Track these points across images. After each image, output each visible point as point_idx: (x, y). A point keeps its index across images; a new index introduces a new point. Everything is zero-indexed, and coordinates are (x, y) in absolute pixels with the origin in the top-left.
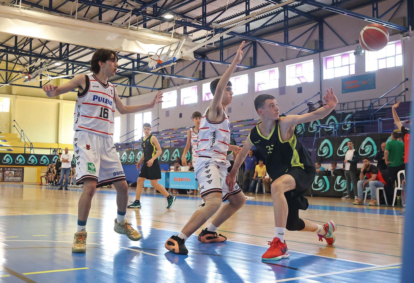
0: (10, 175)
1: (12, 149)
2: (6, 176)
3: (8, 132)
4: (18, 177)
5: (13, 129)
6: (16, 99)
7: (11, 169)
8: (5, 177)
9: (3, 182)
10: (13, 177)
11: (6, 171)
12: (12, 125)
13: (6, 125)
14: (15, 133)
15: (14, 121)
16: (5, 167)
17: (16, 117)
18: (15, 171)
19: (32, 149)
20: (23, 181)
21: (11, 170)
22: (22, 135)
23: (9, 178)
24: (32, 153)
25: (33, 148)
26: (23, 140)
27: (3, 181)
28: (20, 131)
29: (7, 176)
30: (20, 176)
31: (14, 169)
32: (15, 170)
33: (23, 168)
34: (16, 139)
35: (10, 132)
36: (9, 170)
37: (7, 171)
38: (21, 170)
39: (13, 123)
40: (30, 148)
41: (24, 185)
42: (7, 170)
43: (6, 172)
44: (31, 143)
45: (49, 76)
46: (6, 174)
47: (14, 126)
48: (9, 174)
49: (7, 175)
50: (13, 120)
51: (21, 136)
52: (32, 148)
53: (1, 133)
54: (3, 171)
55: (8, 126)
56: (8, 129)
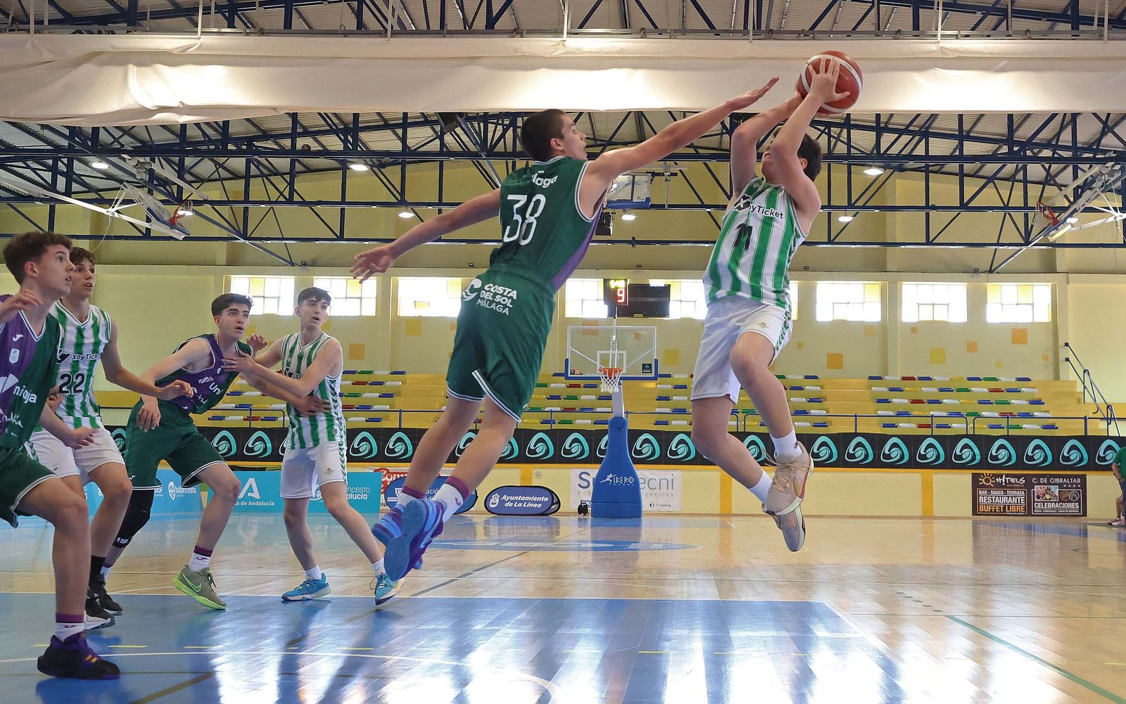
0: (1048, 497)
1: (1058, 423)
2: (1036, 500)
3: (1052, 377)
4: (1070, 502)
5: (1064, 367)
6: (1068, 283)
7: (1048, 480)
8: (1034, 502)
9: (1027, 516)
10: (1055, 503)
11: (1035, 486)
12: (1062, 357)
13: (1045, 358)
14: (1070, 380)
15: (1067, 345)
16: (1032, 475)
17: (1070, 334)
18: (1061, 486)
19: (1113, 422)
20: (1085, 514)
21: (1049, 484)
22: (1088, 384)
23: (1045, 505)
24: (1113, 433)
25: (1114, 419)
26: (1088, 399)
27: (1030, 514)
28: (1081, 374)
29: (1039, 500)
30: (1077, 499)
31: (1057, 481)
32: (1061, 481)
33: (1083, 478)
34: (1072, 394)
35: (1057, 377)
36: (1044, 484)
37: (1038, 486)
38: (1079, 481)
39: (1065, 353)
40: (1107, 419)
41: (1089, 527)
42: (1040, 484)
43: (1035, 490)
44: (1109, 407)
45: (1113, 212)
46: (1036, 494)
47: (1067, 360)
48: (1044, 495)
49: (1038, 497)
50: (1061, 343)
51: (1085, 387)
52: (1111, 419)
53: (1030, 380)
54: (1028, 486)
55: (1051, 359)
56: (1051, 368)
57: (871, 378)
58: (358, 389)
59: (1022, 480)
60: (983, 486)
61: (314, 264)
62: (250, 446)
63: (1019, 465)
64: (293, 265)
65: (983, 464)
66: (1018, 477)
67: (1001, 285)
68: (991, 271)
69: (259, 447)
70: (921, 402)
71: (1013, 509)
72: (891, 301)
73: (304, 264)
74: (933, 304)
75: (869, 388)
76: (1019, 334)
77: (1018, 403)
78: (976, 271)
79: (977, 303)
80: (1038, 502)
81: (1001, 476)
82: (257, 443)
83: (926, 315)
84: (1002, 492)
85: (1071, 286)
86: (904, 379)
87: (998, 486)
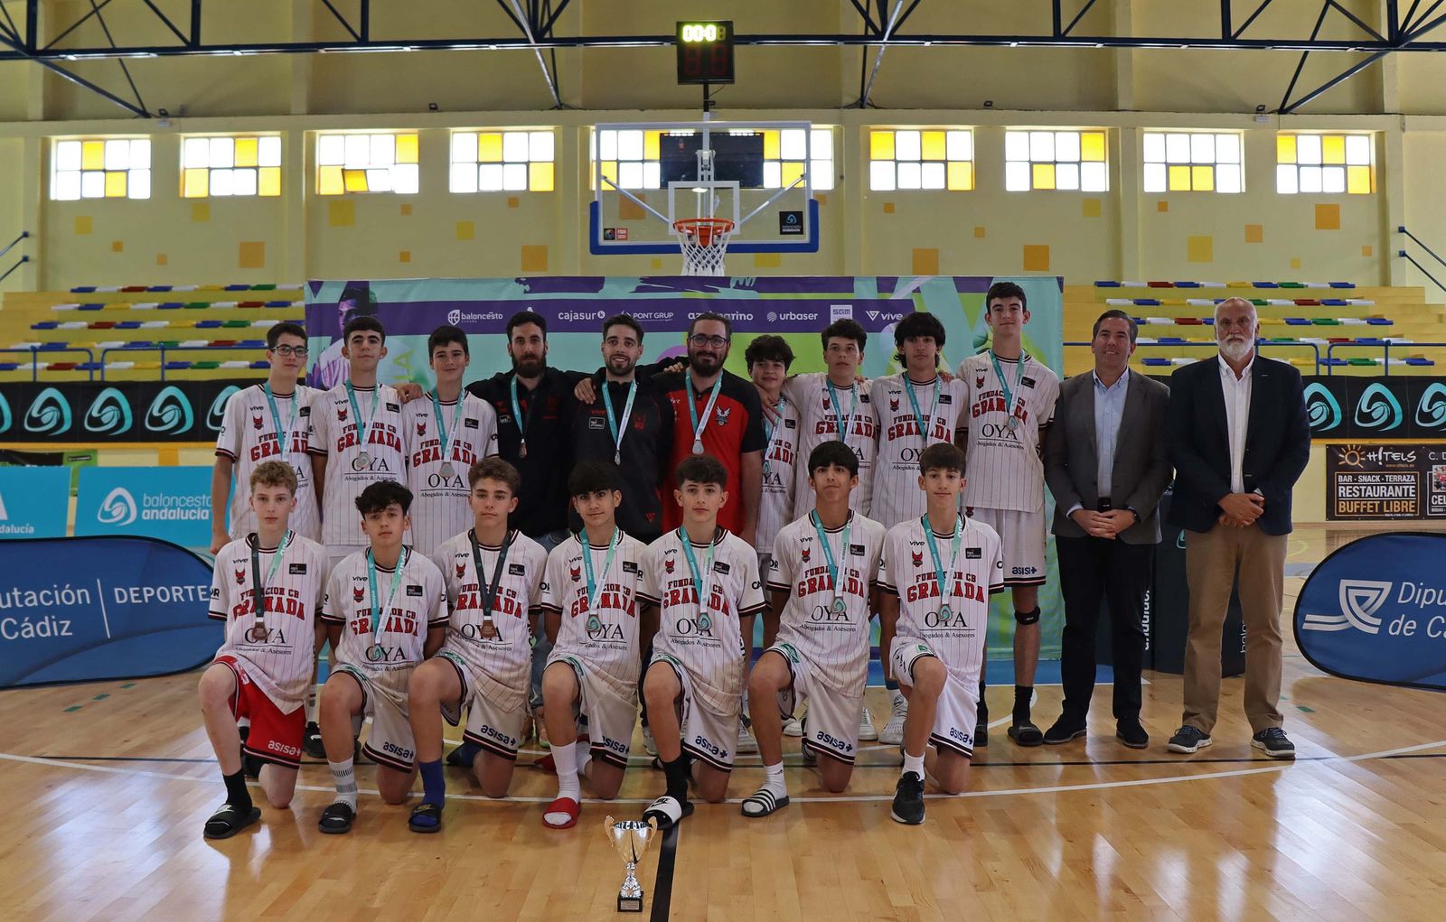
1: (1428, 353)
2: (1435, 490)
3: (1376, 280)
5: (1396, 264)
6: (1404, 130)
8: (1430, 493)
9: (1420, 518)
11: (1434, 467)
12: (1394, 250)
13: (1367, 252)
14: (1408, 286)
15: (1402, 230)
16: (1426, 446)
17: (1404, 212)
27: (1423, 516)
29: (1439, 491)
35: (1385, 281)
37: (1438, 466)
39: (1398, 243)
42: (1440, 461)
43: (1434, 472)
46: (1434, 480)
47: (1403, 254)
49: (1438, 486)
50: (1393, 226)
53: (1353, 286)
54: (1422, 466)
55: (1376, 254)
56: (1376, 269)
57: (1100, 284)
58: (247, 313)
59: (1412, 456)
60: (1346, 468)
61: (183, 113)
62: (35, 414)
63: (1408, 429)
64: (145, 114)
65: (1347, 429)
66: (1405, 450)
67: (1297, 135)
68: (1282, 111)
69: (50, 416)
70: (1192, 322)
71: (1396, 507)
72: (1124, 162)
73: (164, 114)
74: (1191, 165)
75: (1102, 300)
76: (1326, 211)
77: (1350, 323)
78: (1260, 110)
79: (1260, 164)
80: (1437, 494)
81: (1375, 449)
82: (45, 411)
83: (1180, 182)
84: (1378, 478)
85: (1407, 133)
86: (1153, 285)
87: (1372, 468)
